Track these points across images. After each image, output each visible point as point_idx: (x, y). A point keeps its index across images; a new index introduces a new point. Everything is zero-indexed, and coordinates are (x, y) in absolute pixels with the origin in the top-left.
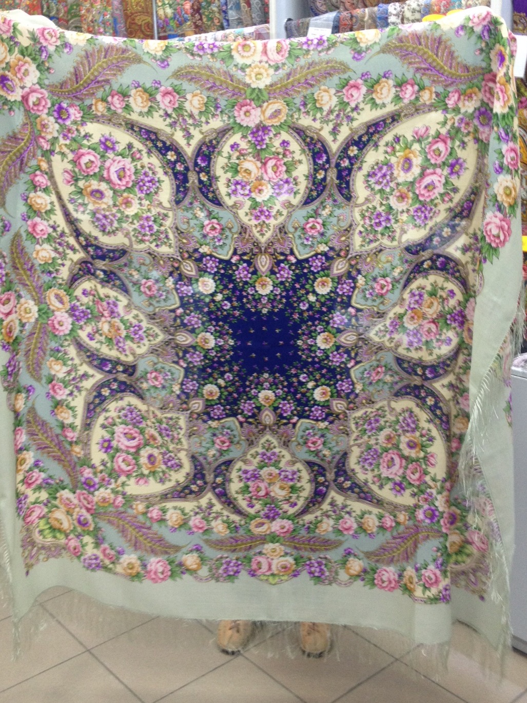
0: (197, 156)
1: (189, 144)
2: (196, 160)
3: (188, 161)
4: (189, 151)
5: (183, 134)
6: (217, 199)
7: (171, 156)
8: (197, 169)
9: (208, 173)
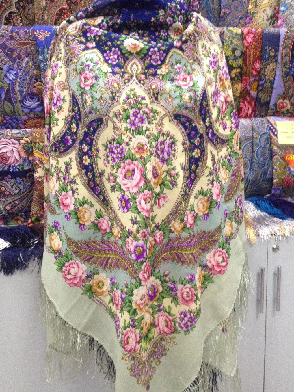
0: (69, 147)
1: (71, 160)
2: (72, 144)
3: (78, 148)
4: (73, 155)
5: (71, 170)
6: (73, 104)
7: (87, 161)
8: (75, 137)
9: (69, 129)
